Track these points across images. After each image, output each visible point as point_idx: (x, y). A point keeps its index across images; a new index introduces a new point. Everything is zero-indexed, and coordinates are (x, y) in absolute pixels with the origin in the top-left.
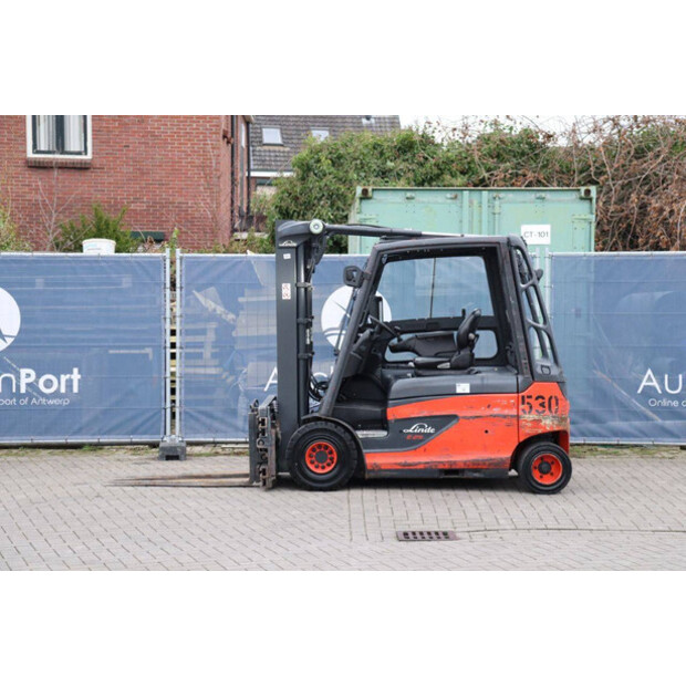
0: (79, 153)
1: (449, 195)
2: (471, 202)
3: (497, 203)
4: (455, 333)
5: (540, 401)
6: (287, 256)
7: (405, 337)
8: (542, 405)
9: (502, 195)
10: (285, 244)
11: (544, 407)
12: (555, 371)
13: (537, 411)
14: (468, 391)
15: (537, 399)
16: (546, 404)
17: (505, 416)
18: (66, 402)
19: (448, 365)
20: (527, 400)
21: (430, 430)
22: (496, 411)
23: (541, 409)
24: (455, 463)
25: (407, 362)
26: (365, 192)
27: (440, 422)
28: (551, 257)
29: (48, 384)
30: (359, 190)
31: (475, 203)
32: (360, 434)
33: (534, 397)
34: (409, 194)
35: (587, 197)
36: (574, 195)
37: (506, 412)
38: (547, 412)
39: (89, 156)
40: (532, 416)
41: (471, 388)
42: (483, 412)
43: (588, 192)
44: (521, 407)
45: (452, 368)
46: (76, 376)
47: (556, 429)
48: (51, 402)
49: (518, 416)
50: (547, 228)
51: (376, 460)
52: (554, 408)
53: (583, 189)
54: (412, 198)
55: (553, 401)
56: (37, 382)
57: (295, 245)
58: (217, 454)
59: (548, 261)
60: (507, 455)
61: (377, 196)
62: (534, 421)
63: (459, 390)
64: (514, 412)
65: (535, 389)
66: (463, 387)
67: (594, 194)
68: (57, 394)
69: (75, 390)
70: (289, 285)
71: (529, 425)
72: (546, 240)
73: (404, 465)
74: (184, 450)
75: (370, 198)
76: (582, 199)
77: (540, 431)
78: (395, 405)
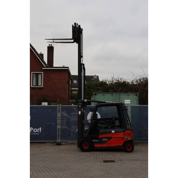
0: (41, 86)
1: (111, 94)
2: (115, 95)
3: (120, 96)
4: (111, 121)
6: (80, 106)
7: (102, 121)
8: (128, 135)
9: (121, 94)
10: (80, 104)
12: (131, 128)
14: (114, 132)
17: (121, 137)
18: (38, 134)
19: (110, 127)
20: (125, 134)
21: (107, 140)
22: (119, 136)
24: (112, 146)
25: (102, 126)
26: (95, 93)
27: (109, 138)
28: (131, 106)
29: (35, 130)
30: (94, 93)
31: (116, 95)
32: (94, 141)
34: (103, 94)
35: (137, 95)
36: (134, 94)
37: (121, 136)
39: (42, 86)
40: (126, 137)
41: (115, 131)
42: (117, 136)
43: (137, 94)
45: (111, 128)
46: (40, 129)
47: (131, 140)
48: (36, 134)
49: (124, 137)
50: (129, 100)
51: (96, 146)
52: (130, 136)
53: (136, 93)
54: (104, 95)
55: (130, 134)
56: (33, 130)
57: (81, 104)
58: (67, 144)
59: (130, 107)
60: (122, 145)
61: (97, 94)
62: (127, 138)
63: (112, 132)
64: (123, 136)
65: (127, 132)
66: (113, 132)
67: (138, 94)
68: (37, 132)
69: (40, 131)
70: (80, 112)
72: (129, 103)
73: (102, 147)
74: (61, 143)
75: (96, 95)
76: (136, 95)
77: (128, 140)
78: (100, 135)
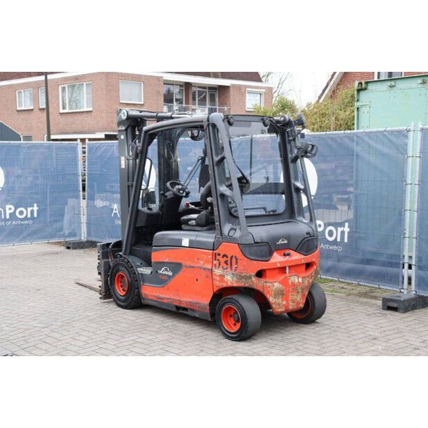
5: (225, 259)
8: (226, 262)
11: (227, 264)
12: (237, 234)
13: (223, 267)
14: (188, 245)
15: (223, 257)
16: (229, 262)
17: (205, 269)
20: (218, 257)
21: (170, 273)
22: (201, 263)
23: (225, 266)
33: (222, 255)
37: (206, 265)
38: (229, 269)
42: (195, 263)
44: (215, 262)
46: (35, 208)
49: (212, 270)
55: (234, 260)
60: (207, 301)
62: (221, 276)
64: (209, 267)
66: (186, 242)
71: (218, 278)
73: (158, 298)
